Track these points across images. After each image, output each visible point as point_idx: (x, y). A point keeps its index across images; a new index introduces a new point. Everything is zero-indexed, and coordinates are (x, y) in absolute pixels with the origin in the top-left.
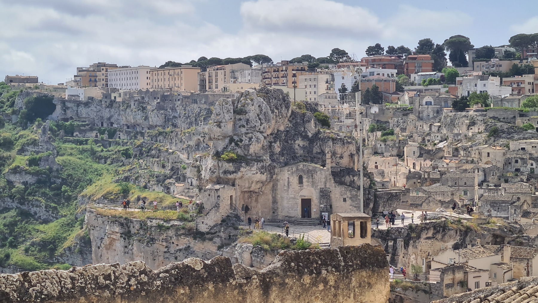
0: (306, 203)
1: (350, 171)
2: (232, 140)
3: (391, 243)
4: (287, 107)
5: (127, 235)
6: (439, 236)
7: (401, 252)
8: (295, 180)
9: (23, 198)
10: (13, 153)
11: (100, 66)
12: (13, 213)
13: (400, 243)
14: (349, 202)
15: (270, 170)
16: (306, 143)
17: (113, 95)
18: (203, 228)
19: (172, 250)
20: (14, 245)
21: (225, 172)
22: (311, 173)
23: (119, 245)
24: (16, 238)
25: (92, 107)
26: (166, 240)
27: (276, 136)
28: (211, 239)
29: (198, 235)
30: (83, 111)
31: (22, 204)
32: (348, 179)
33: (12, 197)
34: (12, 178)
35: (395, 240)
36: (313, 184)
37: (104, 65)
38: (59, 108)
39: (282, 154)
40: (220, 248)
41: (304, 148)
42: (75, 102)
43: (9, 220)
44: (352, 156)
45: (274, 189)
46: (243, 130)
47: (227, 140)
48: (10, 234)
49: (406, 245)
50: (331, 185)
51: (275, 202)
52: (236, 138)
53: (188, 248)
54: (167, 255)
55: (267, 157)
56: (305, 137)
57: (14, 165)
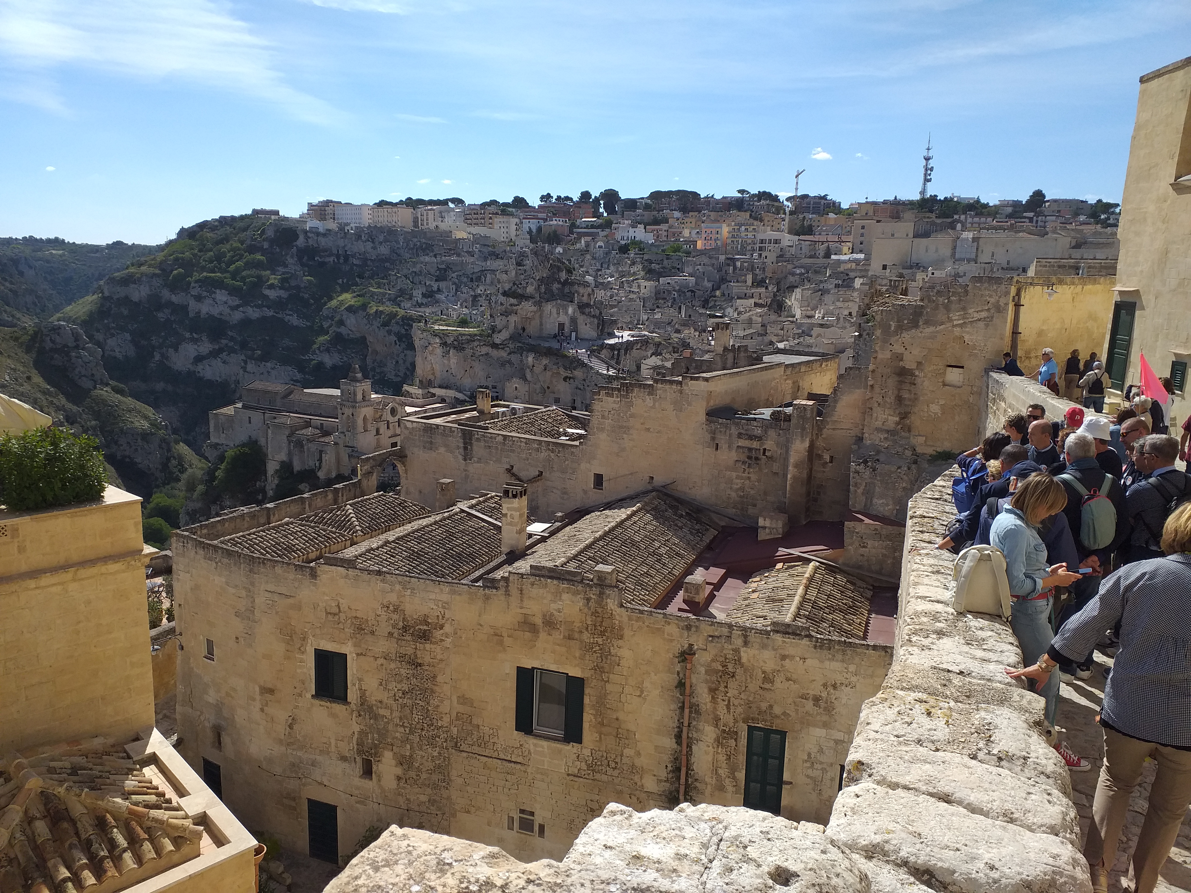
0: (561, 326)
1: (588, 305)
2: (514, 284)
3: (616, 352)
4: (548, 262)
5: (444, 344)
6: (644, 348)
7: (622, 358)
8: (554, 311)
11: (328, 203)
13: (622, 352)
14: (588, 325)
15: (539, 304)
16: (560, 286)
17: (346, 228)
18: (497, 341)
19: (477, 355)
21: (511, 305)
22: (565, 307)
23: (439, 351)
25: (330, 238)
27: (542, 280)
28: (503, 349)
29: (495, 346)
30: (322, 241)
32: (587, 310)
34: (268, 292)
35: (619, 350)
36: (566, 314)
37: (331, 201)
38: (302, 237)
39: (545, 293)
40: (510, 354)
41: (558, 289)
42: (314, 233)
44: (589, 295)
45: (541, 317)
46: (522, 277)
47: (512, 284)
49: (626, 354)
50: (578, 314)
51: (541, 324)
52: (517, 283)
53: (487, 354)
54: (473, 358)
55: (537, 295)
56: (559, 282)
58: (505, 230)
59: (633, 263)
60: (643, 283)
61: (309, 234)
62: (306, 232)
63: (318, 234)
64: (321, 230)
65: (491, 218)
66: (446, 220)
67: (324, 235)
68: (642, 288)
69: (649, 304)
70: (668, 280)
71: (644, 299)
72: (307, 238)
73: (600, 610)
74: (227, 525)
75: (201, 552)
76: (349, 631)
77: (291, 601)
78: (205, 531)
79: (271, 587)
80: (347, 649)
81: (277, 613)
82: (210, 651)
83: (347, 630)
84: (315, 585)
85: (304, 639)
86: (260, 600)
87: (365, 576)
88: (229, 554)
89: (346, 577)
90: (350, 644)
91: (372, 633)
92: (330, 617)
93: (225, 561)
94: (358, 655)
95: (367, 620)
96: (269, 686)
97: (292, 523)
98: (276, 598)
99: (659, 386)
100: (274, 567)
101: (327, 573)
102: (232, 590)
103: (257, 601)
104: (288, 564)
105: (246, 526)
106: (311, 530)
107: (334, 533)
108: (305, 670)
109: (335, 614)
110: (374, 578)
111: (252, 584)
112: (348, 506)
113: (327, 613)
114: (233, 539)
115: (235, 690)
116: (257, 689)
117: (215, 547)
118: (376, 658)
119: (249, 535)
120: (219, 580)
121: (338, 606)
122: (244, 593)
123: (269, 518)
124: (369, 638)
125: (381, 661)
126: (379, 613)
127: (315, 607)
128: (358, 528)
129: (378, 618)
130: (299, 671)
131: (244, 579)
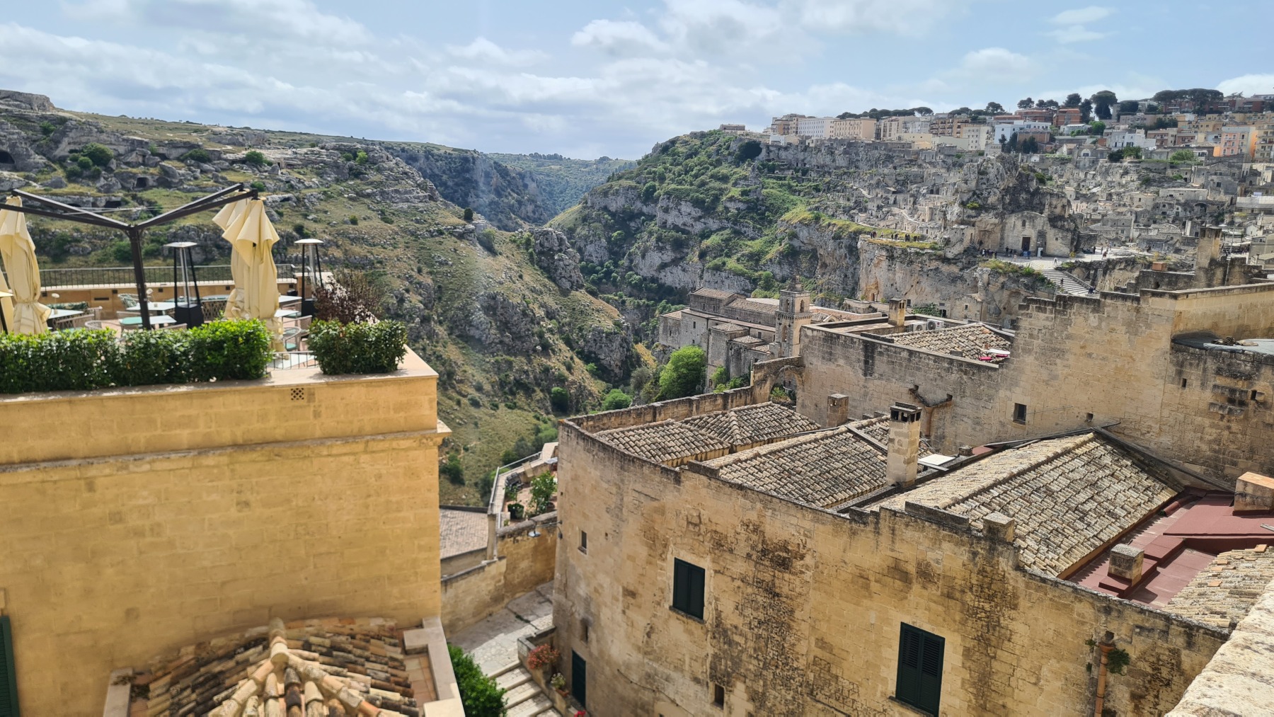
0: (1026, 241)
1: (1061, 218)
2: (974, 193)
3: (1092, 272)
4: (1016, 170)
5: (891, 258)
6: (1129, 268)
7: (1100, 279)
8: (1019, 223)
9: (736, 220)
10: (729, 185)
11: (792, 116)
12: (728, 231)
13: (1100, 272)
14: (1060, 240)
15: (1001, 216)
16: (1028, 197)
17: (807, 142)
18: (950, 255)
19: (925, 270)
20: (728, 256)
21: (969, 217)
22: (1032, 219)
23: (885, 264)
24: (730, 250)
25: (791, 151)
26: (921, 263)
27: (1007, 190)
28: (955, 263)
29: (945, 260)
30: (783, 154)
31: (735, 225)
32: (1059, 224)
33: (728, 219)
34: (728, 205)
35: (1096, 270)
36: (1034, 227)
37: (795, 116)
38: (764, 151)
39: (1010, 204)
40: (961, 270)
41: (1026, 199)
42: (776, 146)
43: (725, 236)
44: (1064, 206)
45: (1003, 230)
46: (984, 186)
47: (971, 194)
48: (726, 247)
49: (1105, 274)
50: (1048, 228)
51: (1002, 238)
52: (978, 192)
53: (937, 269)
54: (921, 273)
55: (1000, 207)
56: (1028, 192)
57: (730, 195)
58: (975, 139)
59: (1126, 173)
60: (1137, 194)
61: (772, 148)
62: (768, 146)
63: (780, 148)
64: (783, 144)
65: (959, 127)
66: (910, 130)
67: (786, 149)
68: (1136, 200)
69: (1142, 220)
70: (1172, 191)
71: (1136, 213)
72: (769, 152)
73: (988, 569)
74: (613, 419)
75: (581, 442)
76: (708, 545)
77: (655, 504)
78: (591, 423)
79: (638, 487)
80: (705, 563)
81: (642, 514)
82: (584, 544)
83: (706, 543)
84: (679, 490)
85: (665, 546)
86: (629, 499)
87: (727, 489)
88: (605, 448)
89: (709, 486)
90: (709, 558)
91: (731, 551)
92: (691, 527)
93: (601, 454)
94: (716, 572)
95: (726, 537)
96: (631, 588)
97: (672, 424)
98: (642, 498)
99: (1108, 301)
100: (642, 466)
101: (692, 481)
102: (605, 485)
103: (625, 499)
104: (655, 466)
105: (632, 421)
106: (689, 434)
107: (712, 439)
108: (664, 578)
109: (696, 525)
110: (735, 492)
111: (622, 481)
112: (733, 413)
113: (689, 523)
114: (612, 434)
115: (602, 586)
116: (621, 590)
117: (594, 441)
118: (733, 579)
119: (628, 431)
120: (594, 473)
121: (699, 516)
122: (614, 490)
123: (655, 417)
124: (727, 556)
125: (738, 583)
126: (738, 530)
127: (678, 514)
128: (738, 437)
129: (737, 536)
130: (659, 578)
131: (615, 475)
